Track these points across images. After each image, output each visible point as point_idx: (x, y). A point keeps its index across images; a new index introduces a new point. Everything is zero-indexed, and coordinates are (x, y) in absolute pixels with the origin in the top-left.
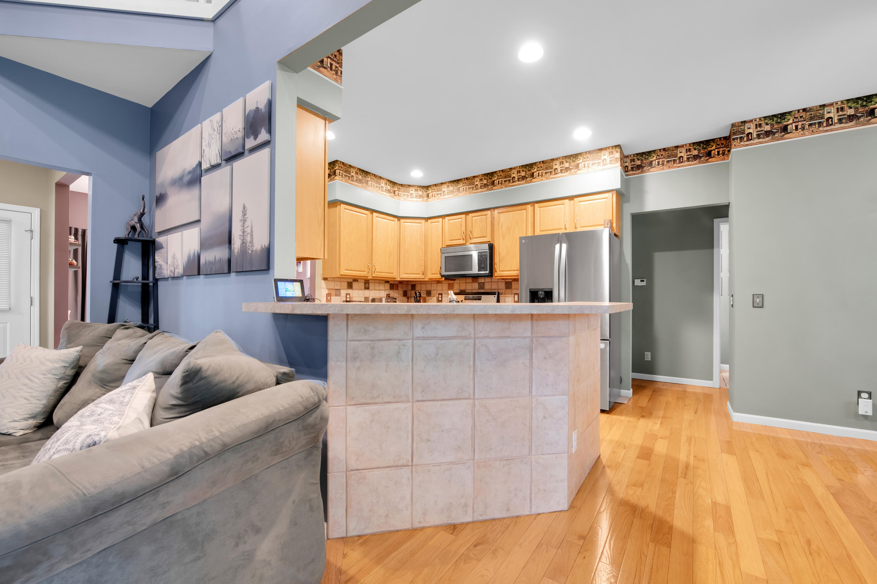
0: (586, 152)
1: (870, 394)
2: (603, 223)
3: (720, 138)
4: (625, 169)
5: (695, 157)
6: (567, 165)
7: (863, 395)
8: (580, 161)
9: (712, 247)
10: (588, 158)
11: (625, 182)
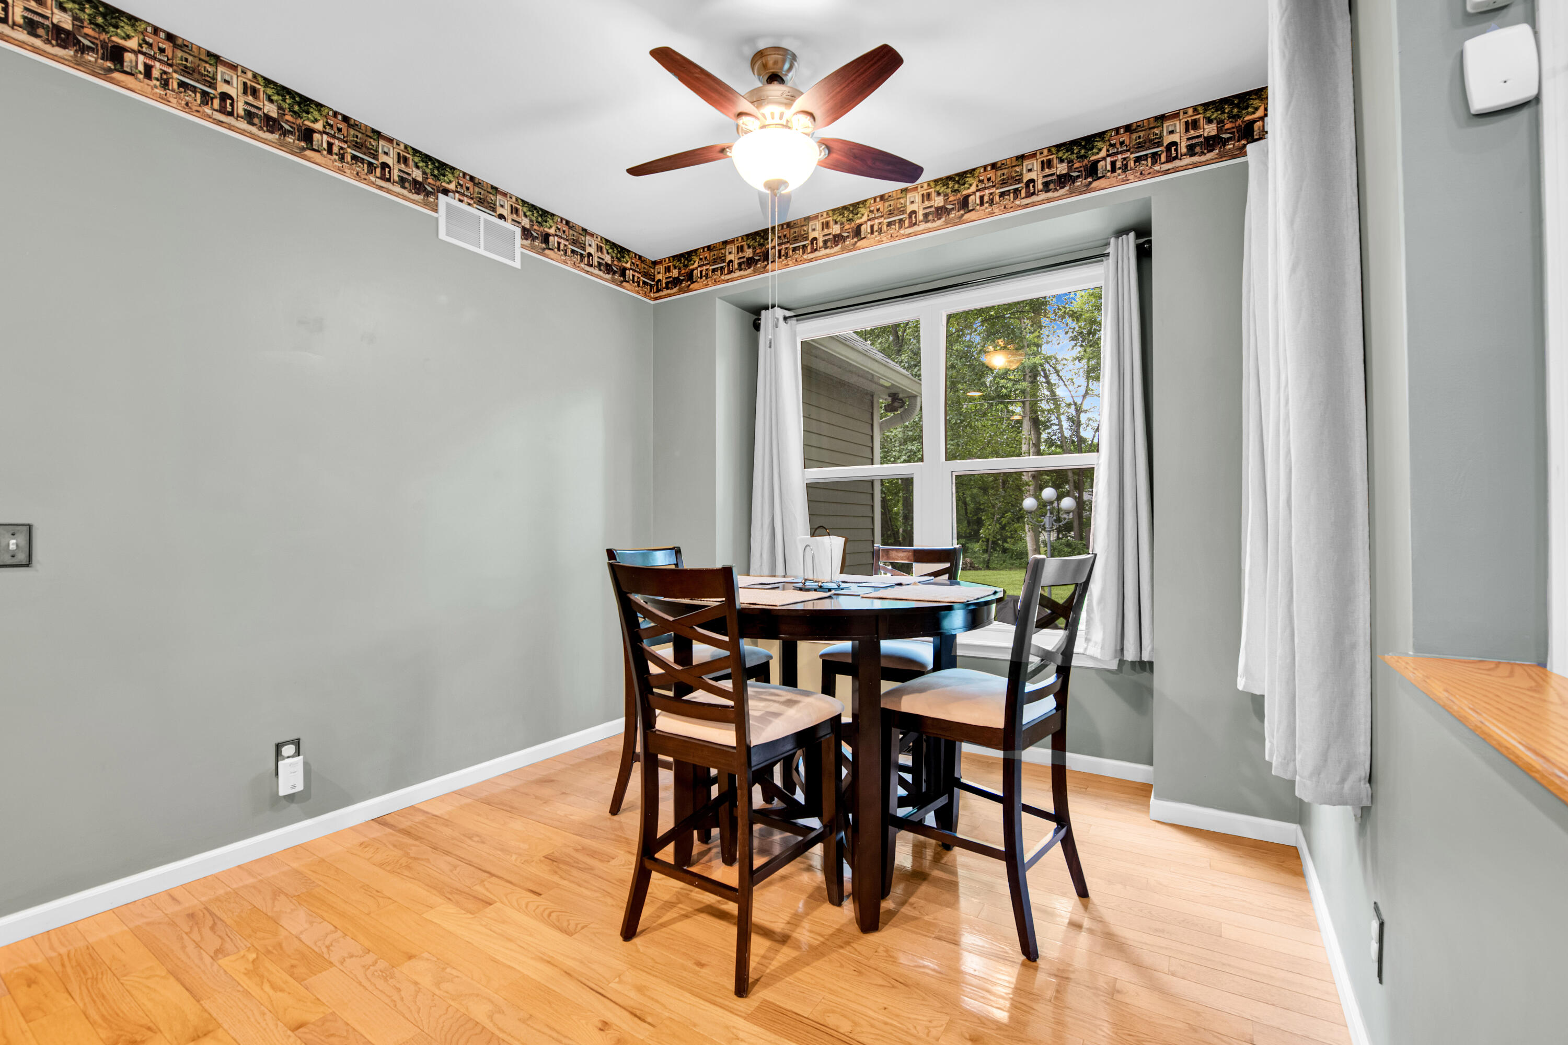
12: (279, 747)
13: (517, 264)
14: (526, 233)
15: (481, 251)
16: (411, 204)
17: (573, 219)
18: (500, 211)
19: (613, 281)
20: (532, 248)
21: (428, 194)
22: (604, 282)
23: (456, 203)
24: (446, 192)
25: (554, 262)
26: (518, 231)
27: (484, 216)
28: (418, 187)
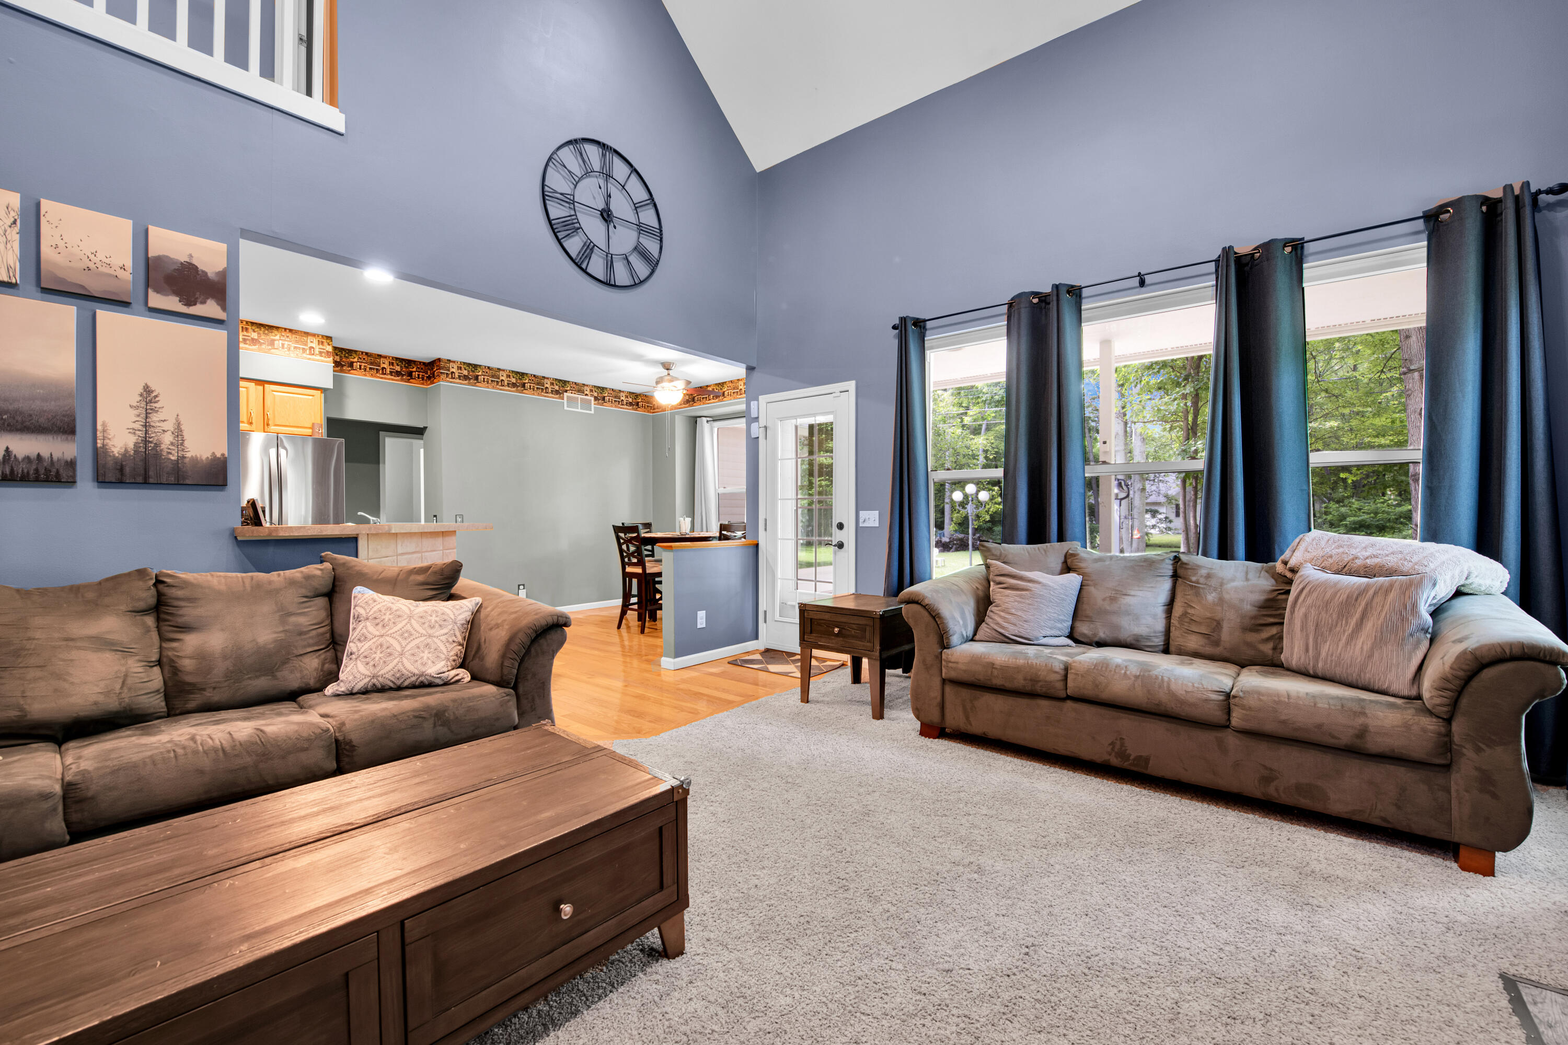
0: (286, 329)
1: (524, 585)
2: (310, 425)
3: (420, 362)
4: (337, 364)
5: (398, 374)
6: (254, 335)
7: (521, 587)
8: (276, 336)
9: (378, 463)
10: (288, 337)
11: (336, 380)
12: (519, 586)
13: (592, 412)
14: (596, 399)
15: (579, 410)
16: (554, 399)
17: (614, 388)
18: (586, 392)
19: (633, 409)
20: (598, 404)
21: (560, 394)
22: (629, 411)
23: (570, 395)
24: (566, 391)
25: (607, 407)
26: (593, 399)
27: (580, 396)
28: (557, 392)
